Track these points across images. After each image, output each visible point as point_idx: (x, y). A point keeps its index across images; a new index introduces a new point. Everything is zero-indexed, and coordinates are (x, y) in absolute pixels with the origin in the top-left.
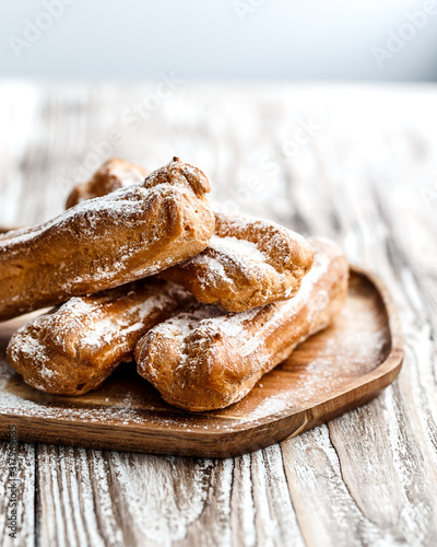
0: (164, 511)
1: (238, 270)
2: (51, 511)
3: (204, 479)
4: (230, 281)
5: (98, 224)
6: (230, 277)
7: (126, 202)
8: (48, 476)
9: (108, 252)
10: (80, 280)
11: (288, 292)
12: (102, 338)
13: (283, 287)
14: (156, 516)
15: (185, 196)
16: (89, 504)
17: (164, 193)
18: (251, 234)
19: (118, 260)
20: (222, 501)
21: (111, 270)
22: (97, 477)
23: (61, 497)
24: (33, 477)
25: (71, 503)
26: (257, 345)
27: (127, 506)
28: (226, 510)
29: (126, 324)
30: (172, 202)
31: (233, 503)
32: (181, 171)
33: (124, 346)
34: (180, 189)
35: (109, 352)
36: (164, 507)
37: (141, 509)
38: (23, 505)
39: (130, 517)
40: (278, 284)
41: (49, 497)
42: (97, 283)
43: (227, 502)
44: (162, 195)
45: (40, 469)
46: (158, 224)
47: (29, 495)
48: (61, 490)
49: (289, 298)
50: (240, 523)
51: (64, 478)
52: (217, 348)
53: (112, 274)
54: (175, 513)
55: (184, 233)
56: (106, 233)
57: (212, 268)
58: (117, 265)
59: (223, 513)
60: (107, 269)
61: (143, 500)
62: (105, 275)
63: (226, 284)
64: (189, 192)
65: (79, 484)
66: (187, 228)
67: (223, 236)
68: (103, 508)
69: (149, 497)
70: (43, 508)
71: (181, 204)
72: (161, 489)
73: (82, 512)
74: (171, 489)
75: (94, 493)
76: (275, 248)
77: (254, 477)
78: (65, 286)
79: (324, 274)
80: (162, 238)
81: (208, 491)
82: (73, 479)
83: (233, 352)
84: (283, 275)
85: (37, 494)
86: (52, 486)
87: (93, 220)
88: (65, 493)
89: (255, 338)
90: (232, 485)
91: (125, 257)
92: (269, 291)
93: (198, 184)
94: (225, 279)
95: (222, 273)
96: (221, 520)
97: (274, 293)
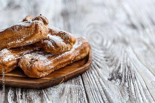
0: (120, 99)
1: (55, 44)
2: (91, 100)
3: (128, 90)
4: (53, 46)
5: (18, 28)
6: (53, 45)
7: (26, 24)
8: (88, 91)
9: (20, 36)
10: (13, 42)
11: (69, 49)
12: (9, 59)
13: (67, 48)
14: (118, 100)
15: (41, 23)
16: (100, 97)
17: (36, 22)
18: (60, 34)
19: (22, 38)
20: (134, 95)
21: (20, 41)
22: (101, 91)
23: (93, 96)
24: (85, 91)
25: (96, 97)
26: (50, 63)
27: (110, 98)
28: (135, 98)
29: (18, 56)
30: (37, 25)
31: (136, 96)
32: (41, 18)
33: (15, 62)
34: (40, 22)
35: (10, 63)
36: (119, 98)
37: (114, 98)
38: (84, 98)
39: (112, 100)
40: (66, 47)
41: (90, 96)
42: (17, 44)
43: (135, 96)
44: (35, 23)
45: (86, 89)
46: (33, 30)
47: (85, 96)
48: (93, 94)
49: (69, 51)
50: (140, 101)
51: (93, 91)
52: (36, 63)
53: (21, 42)
54: (123, 99)
55: (39, 33)
56: (20, 31)
57: (49, 43)
58: (22, 39)
59: (134, 98)
60: (19, 40)
61: (114, 96)
62: (19, 42)
63: (52, 47)
64: (42, 23)
65: (97, 92)
66: (40, 32)
67: (53, 35)
68: (104, 98)
69: (115, 95)
70: (89, 99)
71: (39, 25)
72: (117, 93)
73: (99, 100)
74: (120, 93)
75: (101, 95)
76: (65, 38)
77: (140, 89)
78: (9, 44)
79: (79, 47)
80: (34, 33)
81: (129, 93)
82: (95, 91)
83: (41, 64)
84: (68, 45)
85: (87, 95)
86: (90, 93)
87: (17, 27)
88: (94, 95)
89: (50, 61)
90: (135, 91)
91: (24, 37)
92: (64, 49)
93: (45, 21)
94: (52, 46)
95: (51, 44)
96: (135, 100)
97: (65, 49)
